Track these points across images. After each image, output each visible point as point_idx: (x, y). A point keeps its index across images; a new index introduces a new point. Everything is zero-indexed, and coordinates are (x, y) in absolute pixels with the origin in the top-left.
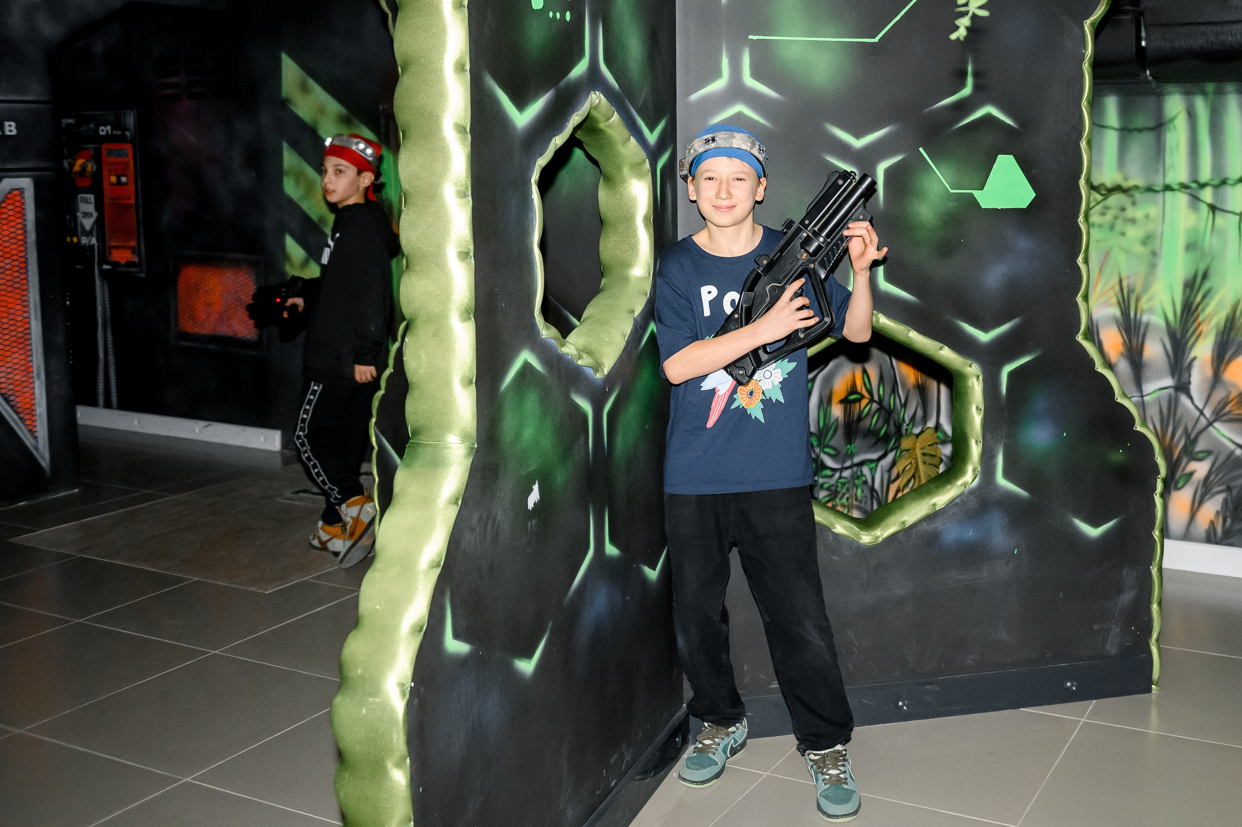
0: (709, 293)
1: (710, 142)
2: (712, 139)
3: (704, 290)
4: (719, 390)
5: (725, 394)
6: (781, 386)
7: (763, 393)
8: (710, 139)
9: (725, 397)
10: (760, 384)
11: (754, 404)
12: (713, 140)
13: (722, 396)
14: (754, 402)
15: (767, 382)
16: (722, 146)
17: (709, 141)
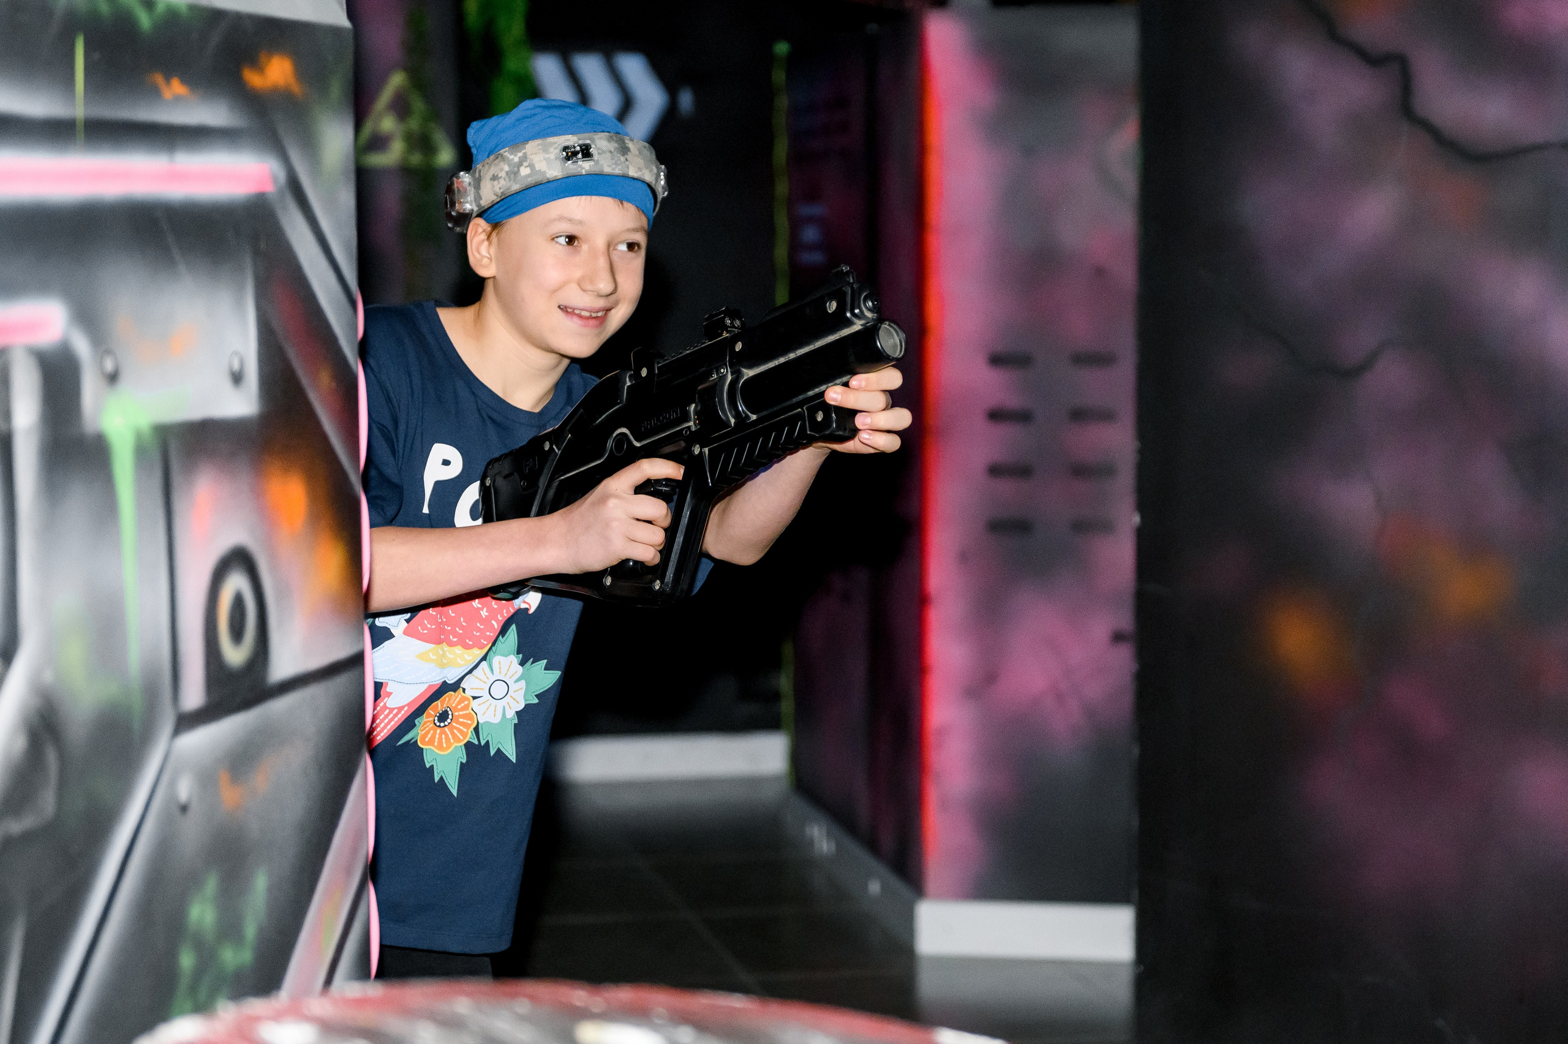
0: (446, 463)
1: (580, 156)
2: (582, 150)
3: (440, 451)
4: (389, 694)
5: (400, 709)
6: (516, 722)
7: (476, 730)
8: (578, 148)
9: (396, 715)
10: (474, 704)
11: (448, 747)
12: (586, 152)
13: (391, 710)
14: (449, 745)
15: (492, 708)
16: (607, 170)
17: (575, 154)
